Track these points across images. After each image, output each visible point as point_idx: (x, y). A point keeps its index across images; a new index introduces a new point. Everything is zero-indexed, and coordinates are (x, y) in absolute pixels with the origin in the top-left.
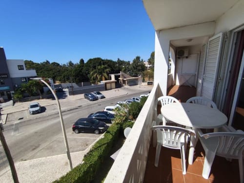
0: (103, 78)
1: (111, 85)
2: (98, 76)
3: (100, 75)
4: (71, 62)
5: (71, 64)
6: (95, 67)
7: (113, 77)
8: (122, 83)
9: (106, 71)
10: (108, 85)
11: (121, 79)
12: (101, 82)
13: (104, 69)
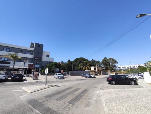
0: (86, 68)
3: (84, 67)
6: (80, 62)
7: (92, 68)
8: (97, 73)
9: (88, 64)
10: (91, 73)
11: (96, 70)
12: (86, 70)
13: (87, 63)
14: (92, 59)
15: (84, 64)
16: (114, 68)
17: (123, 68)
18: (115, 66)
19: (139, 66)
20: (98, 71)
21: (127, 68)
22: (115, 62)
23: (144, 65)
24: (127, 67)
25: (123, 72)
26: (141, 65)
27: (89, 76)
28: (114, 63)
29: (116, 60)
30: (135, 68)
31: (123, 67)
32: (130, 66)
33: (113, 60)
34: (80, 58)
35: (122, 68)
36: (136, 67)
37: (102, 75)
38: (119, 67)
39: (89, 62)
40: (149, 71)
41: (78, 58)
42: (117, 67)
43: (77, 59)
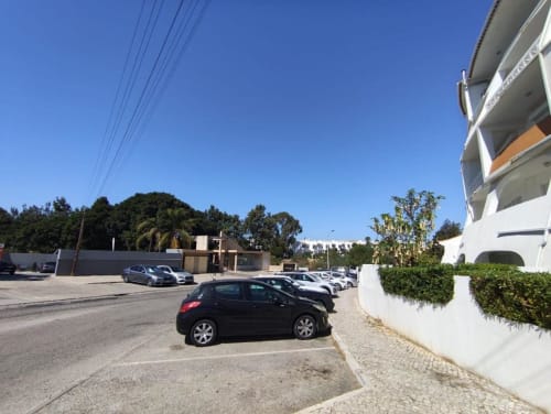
0: (175, 241)
1: (197, 262)
2: (158, 235)
3: (166, 235)
4: (62, 202)
5: (61, 205)
6: (151, 213)
7: (202, 243)
8: (222, 262)
9: (185, 223)
10: (190, 261)
11: (219, 251)
12: (168, 251)
13: (181, 218)
14: (212, 207)
15: (169, 222)
16: (291, 247)
17: (314, 247)
18: (292, 241)
19: (354, 245)
20: (226, 254)
21: (325, 248)
22: (294, 226)
23: (364, 243)
24: (326, 244)
25: (311, 260)
26: (358, 243)
27: (155, 278)
28: (291, 230)
29: (297, 222)
30: (343, 250)
31: (316, 243)
32: (334, 242)
33: (290, 219)
34: (155, 194)
35: (311, 249)
36: (347, 248)
37: (238, 269)
38: (304, 246)
39: (192, 216)
40: (380, 263)
41: (145, 193)
42: (299, 243)
43: (138, 195)
